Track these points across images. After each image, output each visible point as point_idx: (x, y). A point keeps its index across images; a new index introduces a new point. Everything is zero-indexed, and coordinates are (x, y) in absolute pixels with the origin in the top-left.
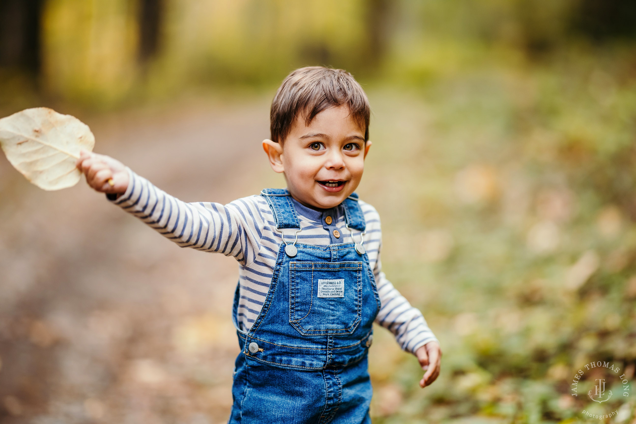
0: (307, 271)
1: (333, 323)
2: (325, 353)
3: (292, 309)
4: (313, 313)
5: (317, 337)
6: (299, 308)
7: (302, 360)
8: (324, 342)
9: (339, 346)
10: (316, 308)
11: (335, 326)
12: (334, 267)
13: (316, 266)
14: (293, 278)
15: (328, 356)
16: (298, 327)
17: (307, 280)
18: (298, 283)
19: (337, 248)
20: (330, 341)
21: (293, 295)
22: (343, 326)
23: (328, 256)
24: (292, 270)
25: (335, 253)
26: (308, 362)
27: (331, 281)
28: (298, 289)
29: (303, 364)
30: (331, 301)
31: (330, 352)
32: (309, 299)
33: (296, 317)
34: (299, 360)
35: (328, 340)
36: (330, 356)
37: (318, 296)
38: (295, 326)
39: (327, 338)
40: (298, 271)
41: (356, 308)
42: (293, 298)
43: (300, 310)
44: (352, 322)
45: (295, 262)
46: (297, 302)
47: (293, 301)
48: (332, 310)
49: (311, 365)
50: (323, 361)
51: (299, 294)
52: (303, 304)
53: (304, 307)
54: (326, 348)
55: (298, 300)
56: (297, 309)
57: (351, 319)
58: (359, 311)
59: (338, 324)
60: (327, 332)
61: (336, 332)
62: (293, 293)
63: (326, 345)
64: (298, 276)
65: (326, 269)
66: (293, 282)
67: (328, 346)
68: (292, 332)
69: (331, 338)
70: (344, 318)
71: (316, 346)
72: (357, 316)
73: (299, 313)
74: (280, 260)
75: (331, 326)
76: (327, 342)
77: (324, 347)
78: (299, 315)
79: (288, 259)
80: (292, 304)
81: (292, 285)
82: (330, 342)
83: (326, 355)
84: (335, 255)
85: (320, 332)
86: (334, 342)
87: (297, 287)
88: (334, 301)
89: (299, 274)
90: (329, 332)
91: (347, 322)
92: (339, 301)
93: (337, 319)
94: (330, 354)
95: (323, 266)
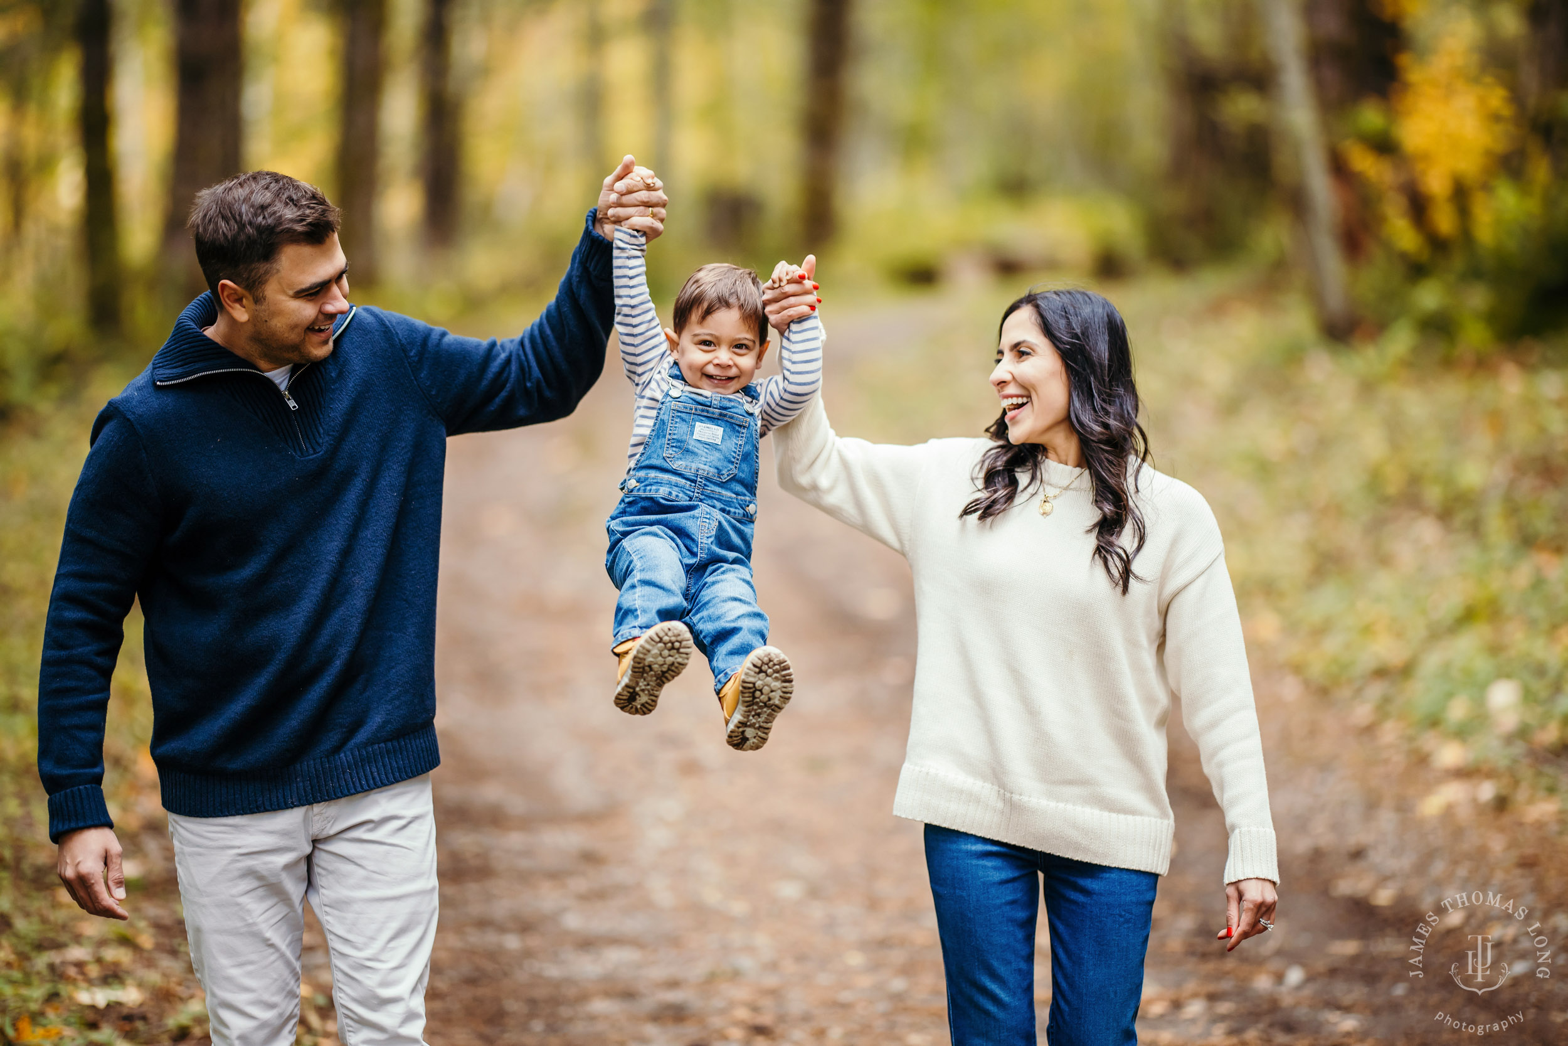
0: (687, 413)
1: (705, 465)
2: (693, 490)
3: (668, 444)
4: (687, 451)
5: (688, 474)
6: (674, 445)
7: (669, 490)
8: (694, 480)
9: (709, 488)
10: (690, 447)
11: (706, 468)
12: (713, 413)
13: (696, 409)
14: (673, 417)
15: (695, 494)
16: (671, 461)
17: (686, 421)
18: (677, 422)
19: (719, 399)
20: (701, 480)
21: (670, 432)
22: (716, 471)
23: (709, 404)
24: (673, 410)
25: (716, 402)
26: (674, 493)
27: (708, 425)
28: (676, 427)
29: (670, 493)
30: (706, 444)
31: (698, 491)
32: (685, 437)
33: (671, 452)
34: (667, 489)
35: (698, 479)
36: (697, 495)
37: (694, 437)
38: (668, 460)
39: (697, 477)
40: (678, 411)
41: (733, 460)
42: (670, 434)
43: (676, 447)
44: (726, 470)
45: (678, 403)
46: (673, 439)
47: (670, 437)
48: (706, 453)
49: (677, 496)
50: (689, 497)
51: (676, 432)
52: (678, 441)
53: (679, 444)
54: (695, 486)
55: (675, 437)
56: (672, 445)
57: (726, 468)
58: (737, 463)
59: (710, 466)
60: (697, 471)
61: (708, 474)
62: (670, 430)
63: (696, 484)
64: (678, 416)
65: (705, 414)
66: (672, 420)
67: (697, 485)
68: (665, 465)
69: (701, 478)
70: (719, 464)
71: (686, 481)
72: (732, 467)
73: (674, 449)
74: (664, 400)
75: (702, 466)
76: (696, 481)
77: (693, 484)
78: (673, 451)
79: (671, 399)
80: (669, 440)
81: (671, 423)
82: (700, 482)
83: (694, 492)
84: (715, 404)
85: (690, 469)
86: (704, 482)
87: (675, 425)
88: (709, 445)
89: (679, 414)
90: (700, 471)
91: (721, 468)
92: (713, 447)
93: (710, 462)
94: (698, 493)
95: (703, 411)
